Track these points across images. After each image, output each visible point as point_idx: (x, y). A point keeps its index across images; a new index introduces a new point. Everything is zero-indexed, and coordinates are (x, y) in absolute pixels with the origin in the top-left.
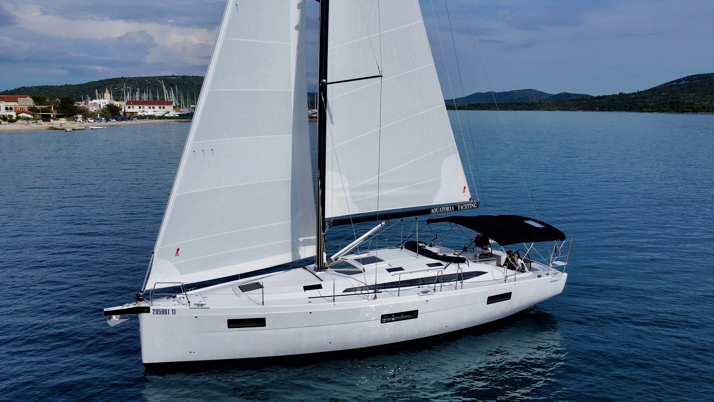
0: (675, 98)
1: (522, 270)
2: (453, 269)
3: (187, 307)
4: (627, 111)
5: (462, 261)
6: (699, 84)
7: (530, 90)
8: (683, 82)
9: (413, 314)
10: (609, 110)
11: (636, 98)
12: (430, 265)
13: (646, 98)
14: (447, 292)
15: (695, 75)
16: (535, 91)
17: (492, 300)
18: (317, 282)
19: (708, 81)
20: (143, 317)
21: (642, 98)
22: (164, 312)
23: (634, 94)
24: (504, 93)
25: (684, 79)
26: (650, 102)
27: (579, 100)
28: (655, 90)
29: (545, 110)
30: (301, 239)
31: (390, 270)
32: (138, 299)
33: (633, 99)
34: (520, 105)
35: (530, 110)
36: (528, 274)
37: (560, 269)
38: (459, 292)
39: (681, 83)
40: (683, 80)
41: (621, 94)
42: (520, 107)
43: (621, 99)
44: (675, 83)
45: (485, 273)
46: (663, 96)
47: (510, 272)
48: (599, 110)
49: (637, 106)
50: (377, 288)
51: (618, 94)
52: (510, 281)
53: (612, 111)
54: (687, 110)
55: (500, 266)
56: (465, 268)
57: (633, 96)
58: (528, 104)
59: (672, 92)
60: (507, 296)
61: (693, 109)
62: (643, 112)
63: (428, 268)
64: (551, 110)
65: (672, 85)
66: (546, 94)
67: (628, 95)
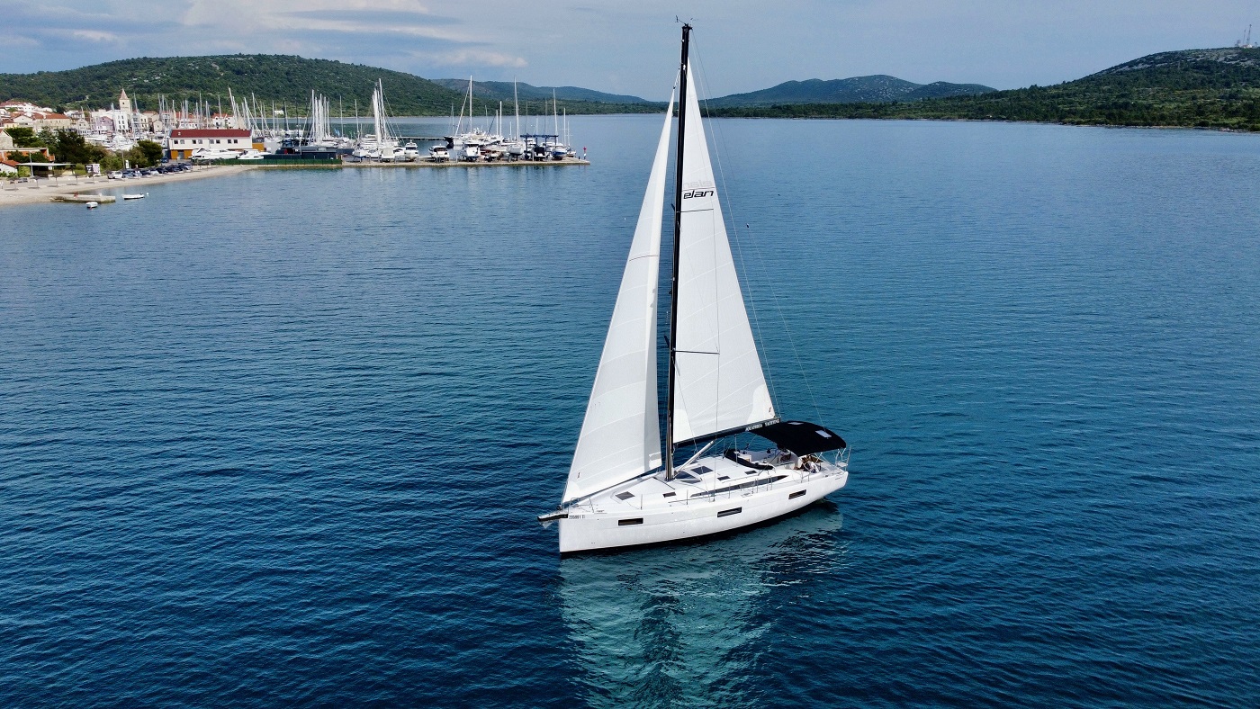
0: (1123, 96)
1: (814, 472)
2: (764, 475)
3: (591, 513)
4: (1038, 121)
5: (771, 468)
6: (1166, 70)
7: (881, 77)
8: (1140, 66)
9: (739, 510)
10: (1009, 118)
11: (1059, 96)
12: (748, 473)
13: (1074, 95)
14: (761, 493)
15: (1160, 54)
16: (890, 79)
17: (792, 496)
18: (673, 491)
19: (1182, 64)
20: (563, 521)
21: (1068, 95)
22: (577, 517)
23: (1056, 87)
24: (837, 83)
25: (1141, 61)
26: (1080, 103)
27: (961, 98)
28: (1093, 79)
29: (901, 118)
30: (650, 455)
31: (720, 479)
32: (559, 509)
33: (1053, 97)
34: (862, 108)
35: (875, 118)
36: (819, 474)
37: (843, 469)
38: (769, 492)
39: (1135, 68)
40: (1139, 63)
41: (1033, 88)
42: (860, 111)
43: (1032, 97)
44: (1126, 68)
45: (785, 477)
46: (1104, 91)
47: (806, 473)
48: (993, 119)
49: (1057, 112)
50: (713, 493)
51: (1028, 88)
52: (805, 481)
53: (1014, 120)
54: (1136, 121)
55: (798, 469)
56: (772, 474)
57: (1054, 92)
58: (873, 107)
59: (1119, 84)
60: (803, 493)
61: (1145, 119)
62: (1064, 123)
63: (747, 475)
64: (911, 119)
65: (1121, 72)
66: (910, 84)
67: (1044, 89)
